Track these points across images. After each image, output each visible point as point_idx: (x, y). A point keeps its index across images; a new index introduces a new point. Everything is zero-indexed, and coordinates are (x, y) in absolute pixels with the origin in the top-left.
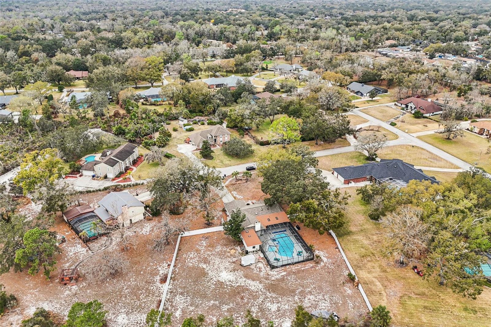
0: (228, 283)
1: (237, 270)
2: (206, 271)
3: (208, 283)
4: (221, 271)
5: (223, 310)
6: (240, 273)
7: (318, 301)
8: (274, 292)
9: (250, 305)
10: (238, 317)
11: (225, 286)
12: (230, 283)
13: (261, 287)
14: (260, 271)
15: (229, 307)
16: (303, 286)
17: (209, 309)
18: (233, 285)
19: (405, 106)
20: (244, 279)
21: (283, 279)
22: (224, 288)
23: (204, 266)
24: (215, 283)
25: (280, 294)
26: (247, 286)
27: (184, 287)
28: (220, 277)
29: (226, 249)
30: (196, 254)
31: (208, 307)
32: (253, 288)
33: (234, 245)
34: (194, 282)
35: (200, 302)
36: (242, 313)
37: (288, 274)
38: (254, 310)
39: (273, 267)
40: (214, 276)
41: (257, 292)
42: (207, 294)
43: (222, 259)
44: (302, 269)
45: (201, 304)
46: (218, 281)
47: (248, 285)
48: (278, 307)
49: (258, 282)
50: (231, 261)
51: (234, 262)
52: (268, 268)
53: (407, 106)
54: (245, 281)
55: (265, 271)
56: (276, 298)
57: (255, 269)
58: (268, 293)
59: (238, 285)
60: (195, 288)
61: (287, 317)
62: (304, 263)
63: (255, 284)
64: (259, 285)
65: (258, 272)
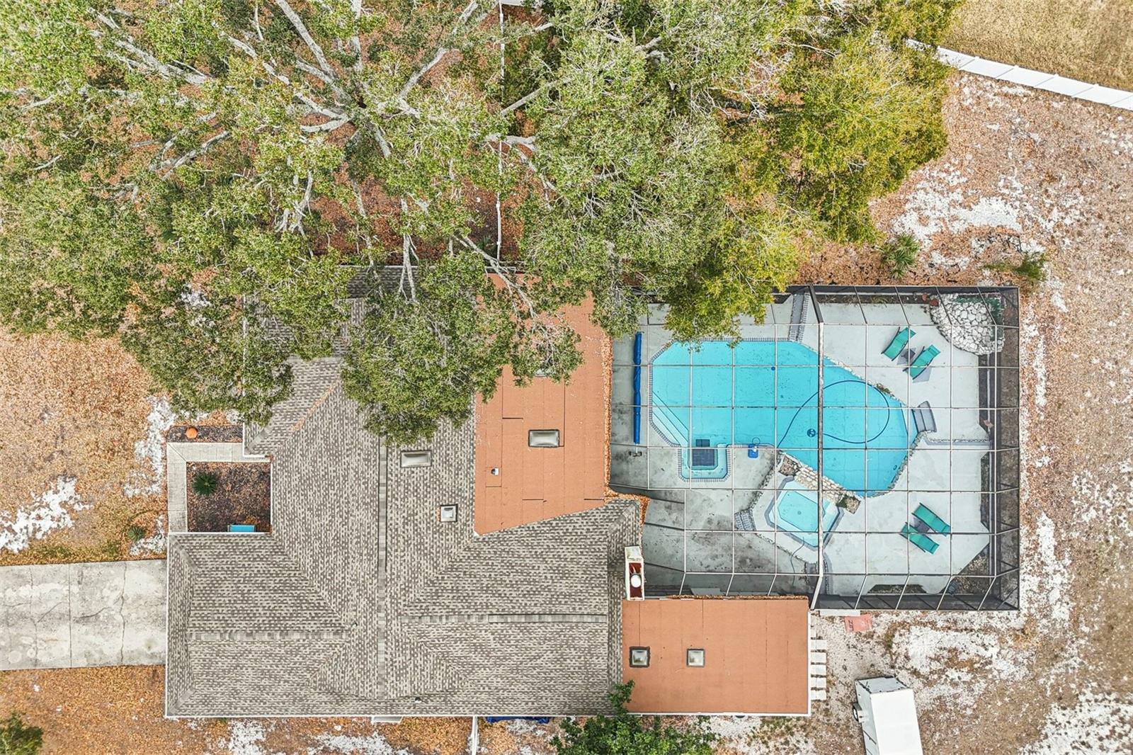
13: (1099, 712)
14: (979, 668)
37: (1062, 509)
44: (1041, 401)
49: (1057, 714)
55: (990, 639)
63: (1073, 734)
64: (1084, 716)
65: (979, 687)
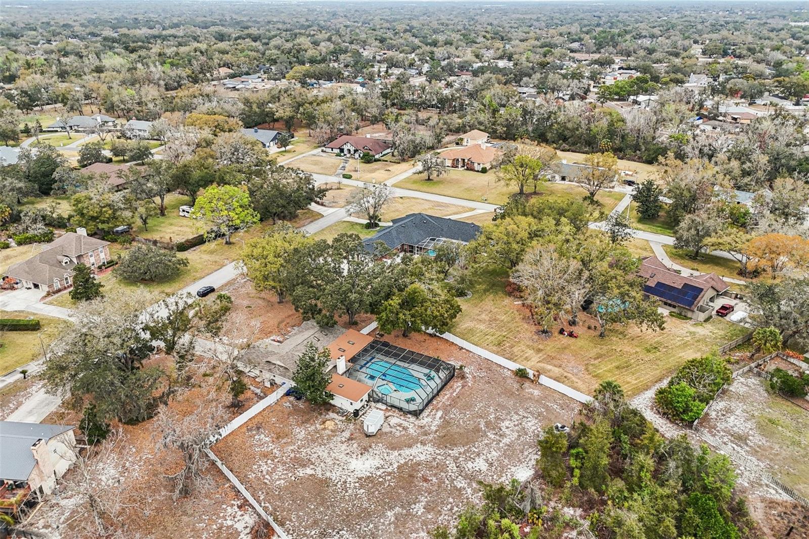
0: (378, 473)
1: (370, 447)
2: (320, 476)
3: (347, 492)
4: (346, 463)
5: (419, 513)
6: (379, 448)
7: (521, 424)
8: (456, 445)
9: (447, 482)
10: (451, 509)
11: (381, 480)
12: (382, 471)
13: (430, 449)
14: (405, 429)
15: (423, 504)
16: (481, 416)
17: (396, 527)
18: (389, 470)
19: (339, 151)
20: (396, 453)
21: (446, 423)
22: (381, 483)
23: (309, 471)
24: (357, 485)
25: (467, 444)
26: (412, 460)
27: (315, 523)
28: (355, 472)
29: (313, 428)
30: (269, 461)
31: (392, 526)
32: (423, 458)
33: (321, 414)
34: (322, 504)
35: (371, 526)
36: (451, 500)
37: (446, 411)
38: (462, 485)
39: (416, 414)
40: (345, 477)
41: (434, 459)
42: (366, 509)
43: (325, 445)
44: (454, 395)
45: (376, 527)
46: (360, 479)
47: (411, 458)
48: (487, 461)
49: (419, 445)
50: (343, 439)
51: (351, 439)
52: (412, 419)
53: (342, 150)
54: (400, 455)
55: (413, 425)
56: (468, 451)
57: (394, 430)
58: (450, 452)
59: (395, 466)
60: (334, 511)
61: (509, 467)
62: (448, 386)
63: (420, 450)
64: (426, 448)
65: (403, 433)
